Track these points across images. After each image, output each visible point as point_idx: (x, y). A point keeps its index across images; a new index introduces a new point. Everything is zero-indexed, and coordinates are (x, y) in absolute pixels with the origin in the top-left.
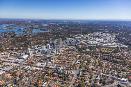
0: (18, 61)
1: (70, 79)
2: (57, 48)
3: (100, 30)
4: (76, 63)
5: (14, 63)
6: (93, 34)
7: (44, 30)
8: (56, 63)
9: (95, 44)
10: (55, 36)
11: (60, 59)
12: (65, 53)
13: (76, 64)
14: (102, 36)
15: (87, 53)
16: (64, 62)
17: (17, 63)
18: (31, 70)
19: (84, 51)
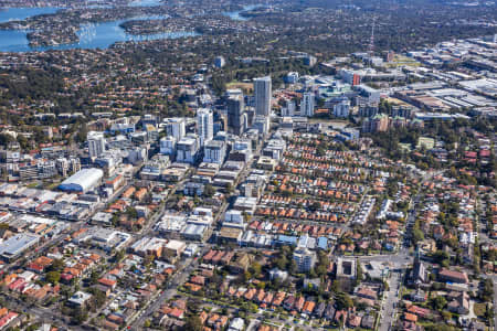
0: (52, 202)
1: (371, 302)
2: (256, 132)
3: (472, 28)
4: (382, 216)
5: (32, 212)
6: (436, 53)
7: (146, 28)
8: (266, 218)
9: (464, 110)
10: (223, 63)
11: (286, 195)
12: (301, 159)
13: (382, 222)
14: (492, 59)
15: (427, 161)
16: (312, 209)
17: (50, 214)
18: (140, 254)
19: (405, 147)
